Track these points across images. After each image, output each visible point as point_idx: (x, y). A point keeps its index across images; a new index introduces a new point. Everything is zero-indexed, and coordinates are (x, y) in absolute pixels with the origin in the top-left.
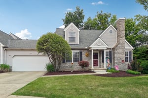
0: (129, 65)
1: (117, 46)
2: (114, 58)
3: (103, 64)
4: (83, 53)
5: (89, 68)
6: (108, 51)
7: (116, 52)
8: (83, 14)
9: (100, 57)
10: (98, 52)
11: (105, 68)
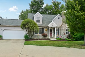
0: (67, 36)
1: (62, 26)
2: (60, 32)
3: (55, 35)
4: (44, 29)
5: (47, 37)
6: (57, 28)
7: (61, 29)
8: (43, 1)
9: (53, 31)
10: (52, 28)
11: (56, 37)
